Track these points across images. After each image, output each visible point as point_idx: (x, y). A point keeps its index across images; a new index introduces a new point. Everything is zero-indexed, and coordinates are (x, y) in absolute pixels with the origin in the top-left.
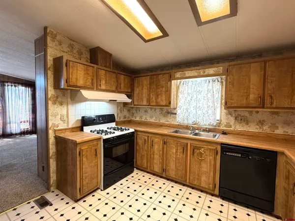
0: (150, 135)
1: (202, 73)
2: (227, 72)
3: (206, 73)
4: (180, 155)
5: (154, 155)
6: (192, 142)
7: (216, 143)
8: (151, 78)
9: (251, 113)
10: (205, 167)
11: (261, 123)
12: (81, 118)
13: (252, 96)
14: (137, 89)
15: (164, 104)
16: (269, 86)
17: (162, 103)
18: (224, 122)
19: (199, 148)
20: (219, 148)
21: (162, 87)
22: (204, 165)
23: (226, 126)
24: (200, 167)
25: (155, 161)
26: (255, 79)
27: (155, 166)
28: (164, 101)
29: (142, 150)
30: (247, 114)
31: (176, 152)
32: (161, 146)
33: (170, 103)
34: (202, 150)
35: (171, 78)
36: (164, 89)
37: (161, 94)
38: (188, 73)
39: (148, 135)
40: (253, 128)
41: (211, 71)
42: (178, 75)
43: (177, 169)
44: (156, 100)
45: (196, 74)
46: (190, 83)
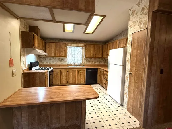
0: (60, 70)
1: (78, 45)
2: (86, 46)
3: (79, 46)
4: (74, 75)
5: (62, 77)
6: (77, 69)
7: (85, 68)
8: (56, 44)
9: (90, 59)
10: (82, 76)
11: (92, 62)
12: (29, 63)
13: (92, 54)
14: (48, 48)
15: (64, 56)
16: (95, 52)
17: (62, 56)
18: (83, 62)
19: (80, 71)
20: (85, 69)
21: (63, 49)
22: (81, 76)
23: (84, 64)
24: (81, 77)
25: (63, 79)
26: (92, 49)
27: (63, 81)
28: (64, 55)
29: (56, 77)
30: (89, 59)
31: (72, 74)
32: (66, 73)
33: (66, 56)
34: (81, 71)
35: (66, 45)
36: (63, 50)
37: (62, 52)
38: (73, 45)
39: (59, 69)
40: (91, 64)
41: (81, 45)
42: (69, 44)
43: (72, 80)
44: (60, 54)
45: (76, 45)
46: (72, 48)
